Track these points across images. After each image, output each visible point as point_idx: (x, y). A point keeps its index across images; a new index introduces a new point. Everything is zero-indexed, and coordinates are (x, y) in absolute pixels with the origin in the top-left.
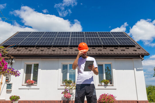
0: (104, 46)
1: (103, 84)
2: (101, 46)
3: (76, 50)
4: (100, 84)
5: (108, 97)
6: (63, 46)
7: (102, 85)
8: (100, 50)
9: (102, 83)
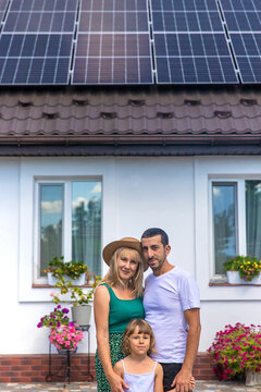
0: (245, 88)
1: (233, 277)
2: (230, 89)
3: (102, 114)
4: (219, 277)
5: (252, 342)
6: (41, 90)
7: (227, 284)
8: (222, 113)
9: (229, 273)
